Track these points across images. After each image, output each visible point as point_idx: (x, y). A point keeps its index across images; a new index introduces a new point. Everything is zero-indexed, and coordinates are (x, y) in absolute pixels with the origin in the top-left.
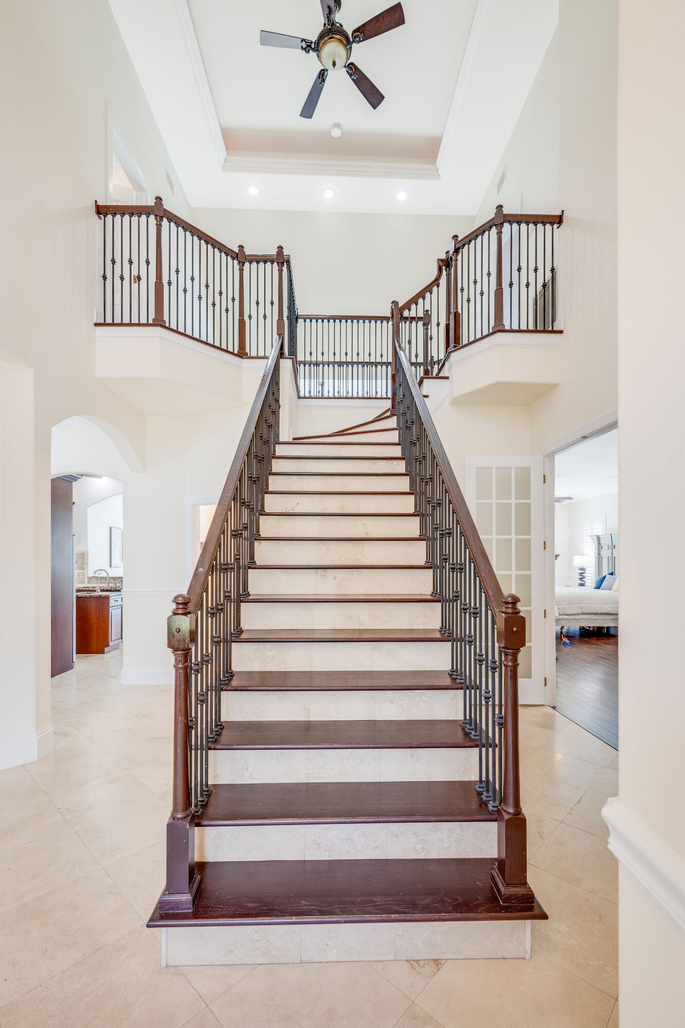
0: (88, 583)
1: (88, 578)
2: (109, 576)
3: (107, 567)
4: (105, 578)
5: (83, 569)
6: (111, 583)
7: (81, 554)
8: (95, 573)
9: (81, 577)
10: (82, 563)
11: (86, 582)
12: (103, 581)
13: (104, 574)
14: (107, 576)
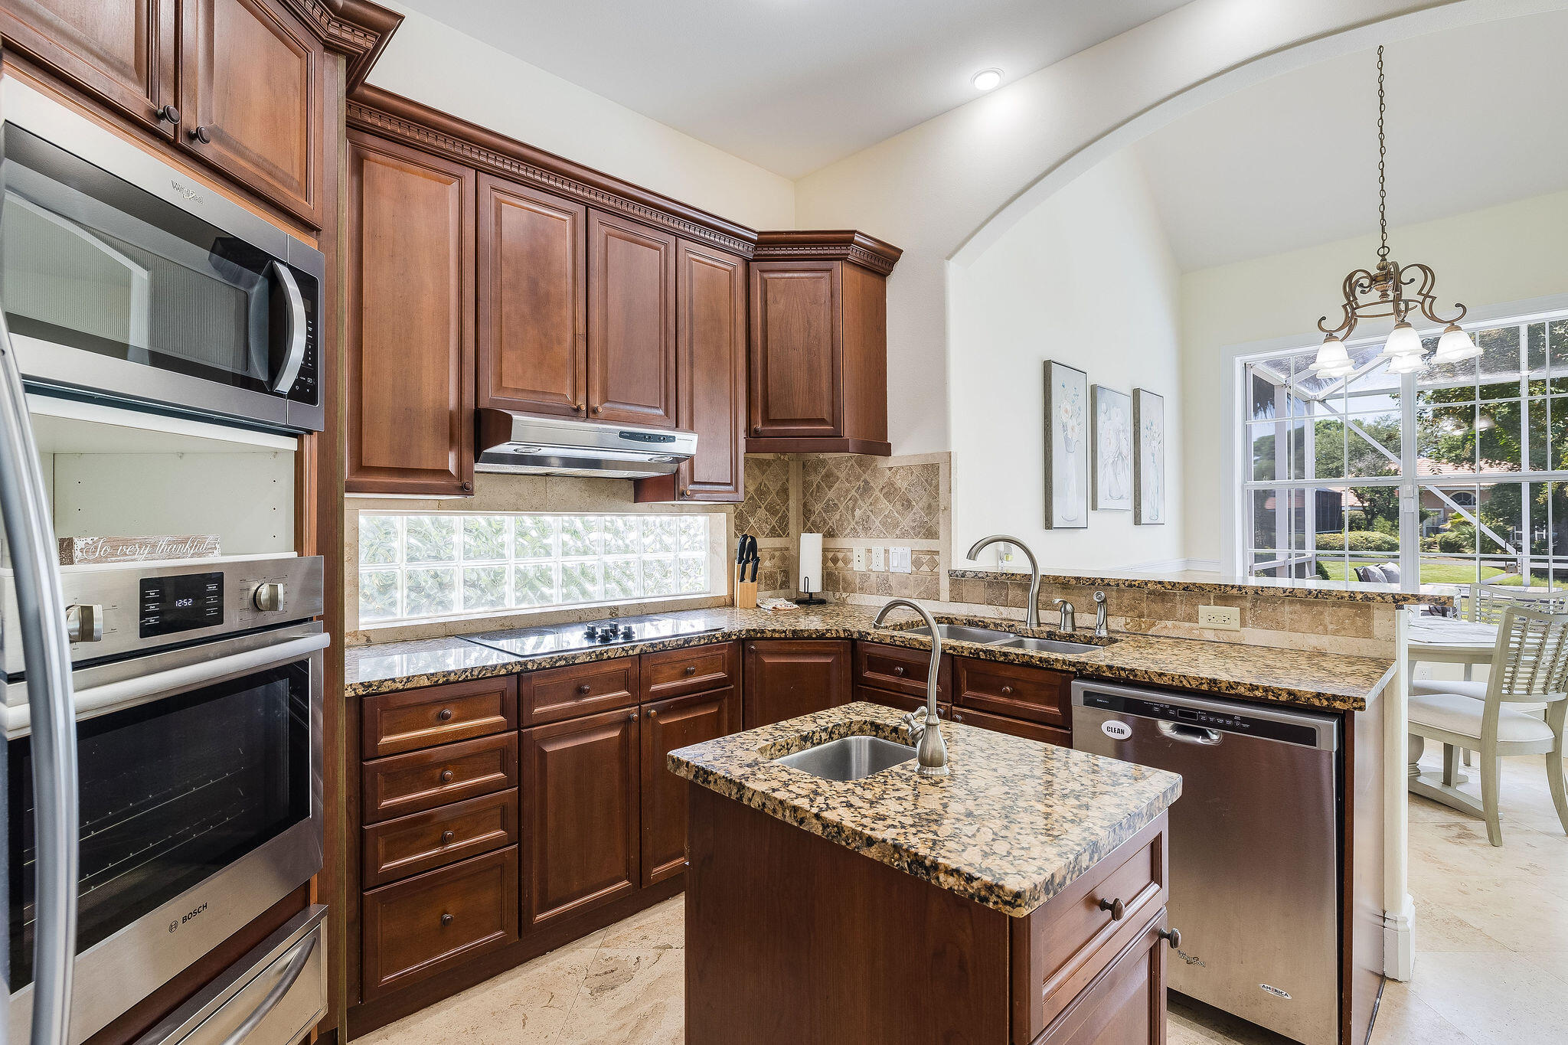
0: (953, 600)
1: (952, 574)
2: (1041, 572)
3: (1029, 529)
4: (1023, 582)
5: (931, 534)
6: (1050, 607)
7: (925, 467)
8: (972, 555)
9: (925, 568)
10: (930, 506)
11: (945, 594)
12: (1014, 593)
13: (1018, 564)
14: (1029, 571)
